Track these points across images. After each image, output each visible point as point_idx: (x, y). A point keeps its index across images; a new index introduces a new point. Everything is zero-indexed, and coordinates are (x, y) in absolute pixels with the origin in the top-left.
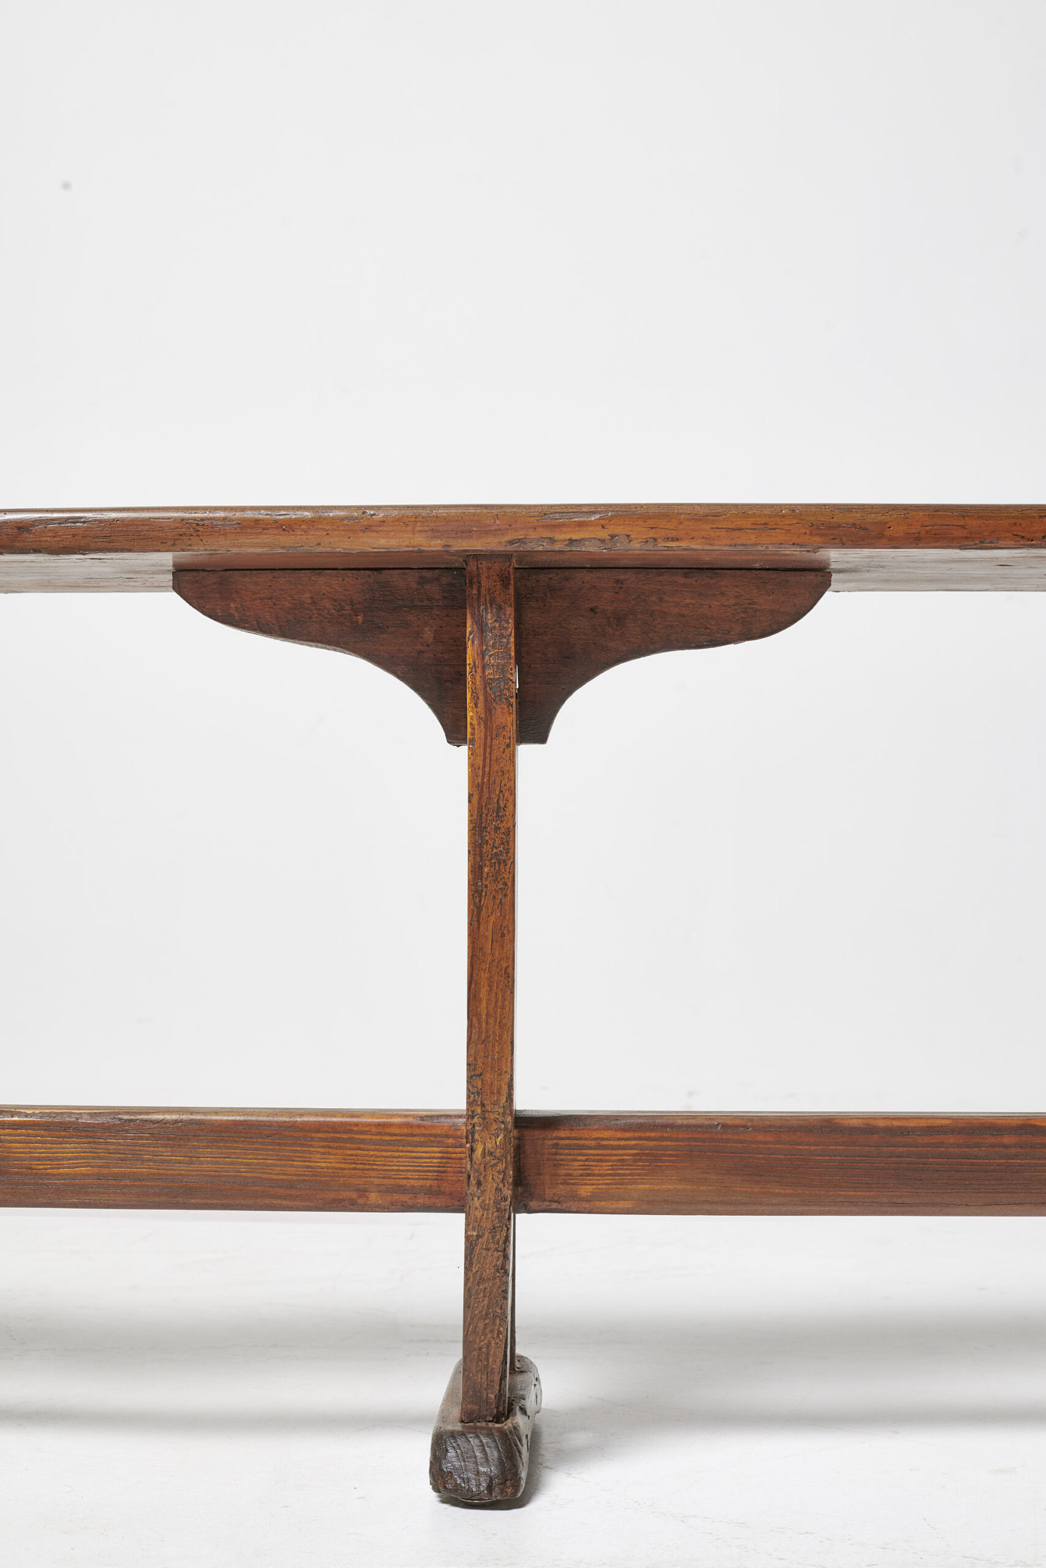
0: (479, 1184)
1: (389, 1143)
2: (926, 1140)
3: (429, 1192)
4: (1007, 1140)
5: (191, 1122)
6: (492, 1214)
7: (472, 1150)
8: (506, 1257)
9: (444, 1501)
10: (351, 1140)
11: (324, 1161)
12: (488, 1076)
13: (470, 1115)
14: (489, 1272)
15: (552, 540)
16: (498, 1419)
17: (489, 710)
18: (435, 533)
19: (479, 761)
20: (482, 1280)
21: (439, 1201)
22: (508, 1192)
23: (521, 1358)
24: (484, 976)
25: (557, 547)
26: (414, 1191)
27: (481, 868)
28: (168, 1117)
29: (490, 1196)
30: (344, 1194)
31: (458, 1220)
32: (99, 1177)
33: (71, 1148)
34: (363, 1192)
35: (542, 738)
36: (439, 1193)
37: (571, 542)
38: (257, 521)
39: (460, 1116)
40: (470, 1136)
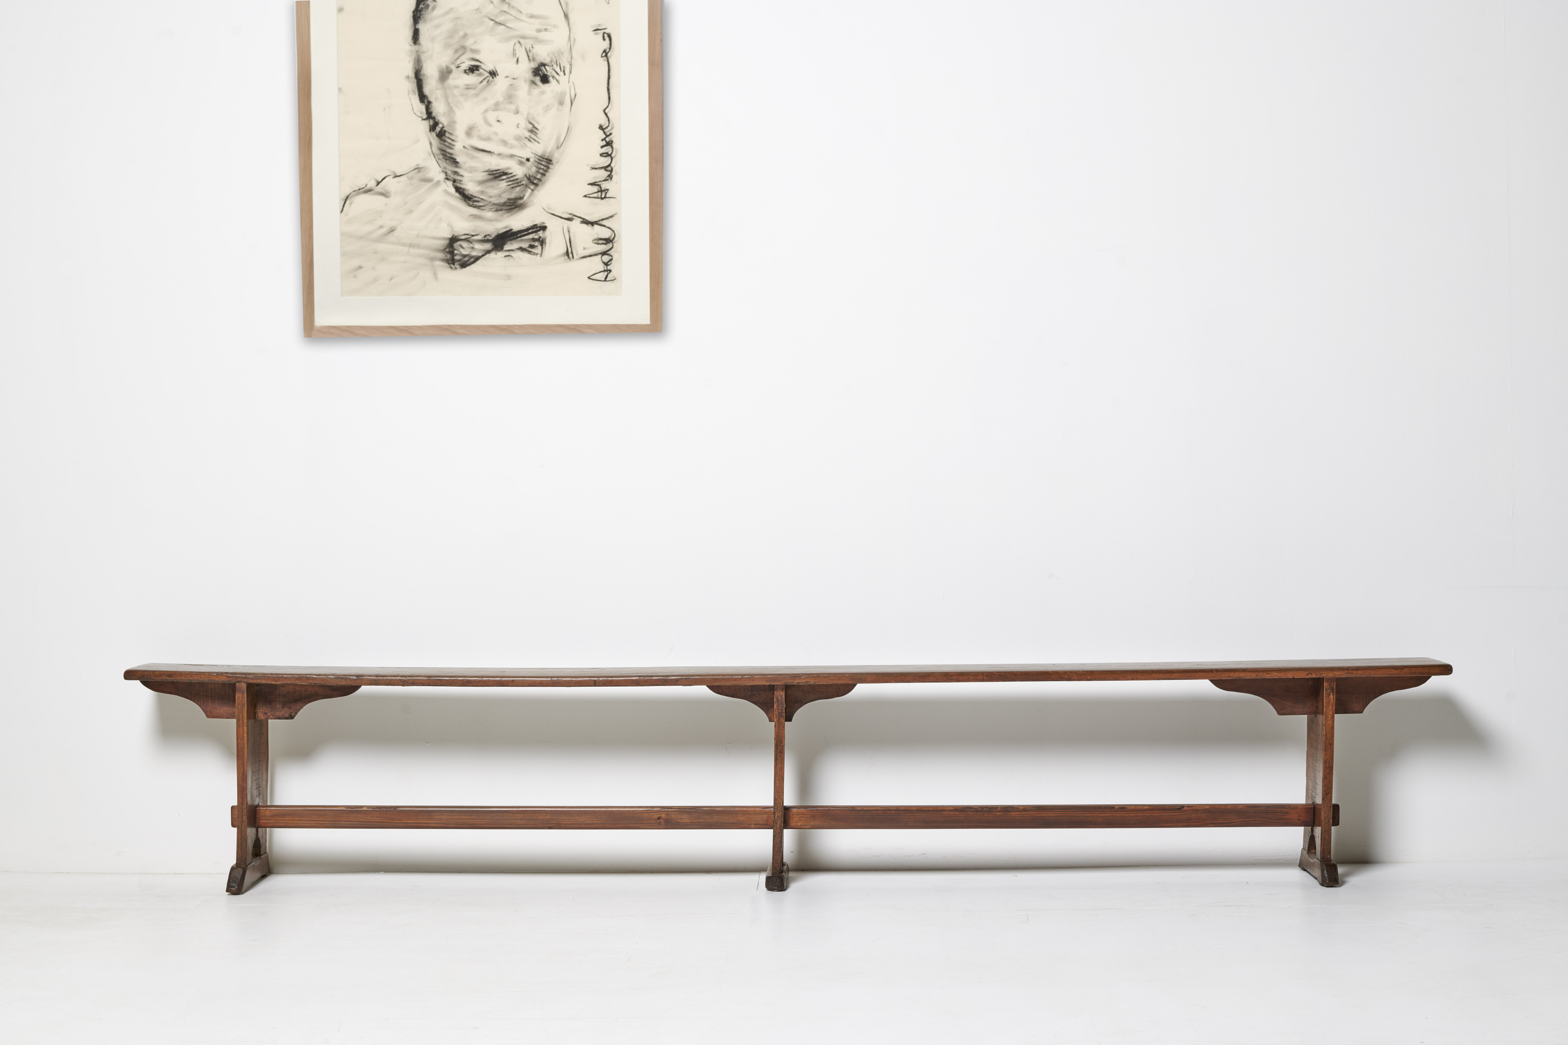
0: (776, 823)
1: (756, 814)
2: (875, 812)
3: (764, 825)
4: (893, 812)
5: (712, 810)
6: (779, 829)
7: (775, 816)
8: (782, 839)
9: (768, 890)
10: (748, 814)
11: (741, 818)
12: (778, 800)
13: (774, 807)
14: (778, 842)
15: (793, 683)
16: (779, 873)
17: (779, 719)
18: (767, 681)
19: (777, 730)
20: (777, 844)
21: (767, 827)
22: (782, 825)
23: (784, 862)
24: (778, 778)
25: (794, 684)
26: (761, 825)
27: (777, 754)
28: (707, 809)
29: (778, 826)
30: (746, 826)
31: (771, 831)
32: (692, 823)
33: (685, 816)
34: (750, 825)
35: (790, 720)
36: (767, 825)
37: (798, 683)
38: (729, 678)
39: (772, 808)
40: (774, 813)
